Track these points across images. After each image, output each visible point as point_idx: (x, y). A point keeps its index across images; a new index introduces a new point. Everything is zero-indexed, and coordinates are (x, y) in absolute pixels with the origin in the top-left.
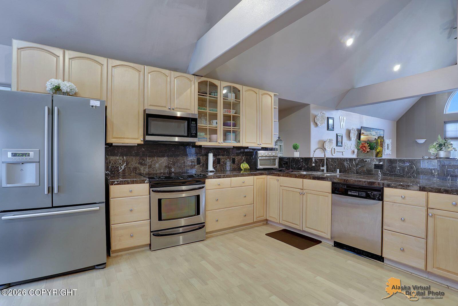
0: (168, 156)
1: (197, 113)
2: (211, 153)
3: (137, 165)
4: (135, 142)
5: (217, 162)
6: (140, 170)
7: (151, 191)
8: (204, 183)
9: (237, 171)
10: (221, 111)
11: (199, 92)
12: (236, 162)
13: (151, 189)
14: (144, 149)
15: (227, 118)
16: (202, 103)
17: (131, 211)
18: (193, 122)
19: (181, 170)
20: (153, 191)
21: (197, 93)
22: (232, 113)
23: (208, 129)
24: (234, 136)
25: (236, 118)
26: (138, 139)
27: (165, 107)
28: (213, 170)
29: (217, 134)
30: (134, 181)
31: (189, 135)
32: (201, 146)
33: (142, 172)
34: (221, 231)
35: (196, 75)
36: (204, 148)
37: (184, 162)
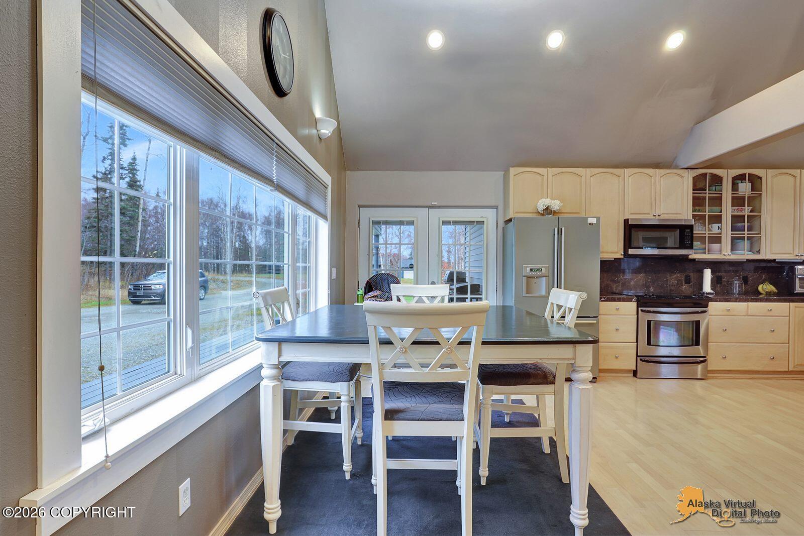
0: (645, 272)
1: (691, 217)
2: (707, 268)
3: (609, 282)
4: (611, 257)
5: (716, 282)
6: (612, 288)
7: (640, 310)
8: (707, 306)
9: (752, 295)
10: (728, 211)
11: (693, 190)
12: (749, 283)
13: (640, 309)
14: (617, 264)
15: (737, 219)
16: (698, 202)
17: (617, 330)
18: (687, 230)
19: (662, 290)
20: (642, 310)
21: (692, 192)
22: (746, 211)
23: (707, 237)
24: (749, 245)
25: (754, 219)
26: (617, 253)
27: (649, 214)
28: (712, 291)
29: (721, 243)
30: (620, 298)
31: (682, 246)
32: (695, 259)
33: (615, 291)
34: (728, 374)
35: (690, 169)
36: (698, 261)
37: (667, 281)
